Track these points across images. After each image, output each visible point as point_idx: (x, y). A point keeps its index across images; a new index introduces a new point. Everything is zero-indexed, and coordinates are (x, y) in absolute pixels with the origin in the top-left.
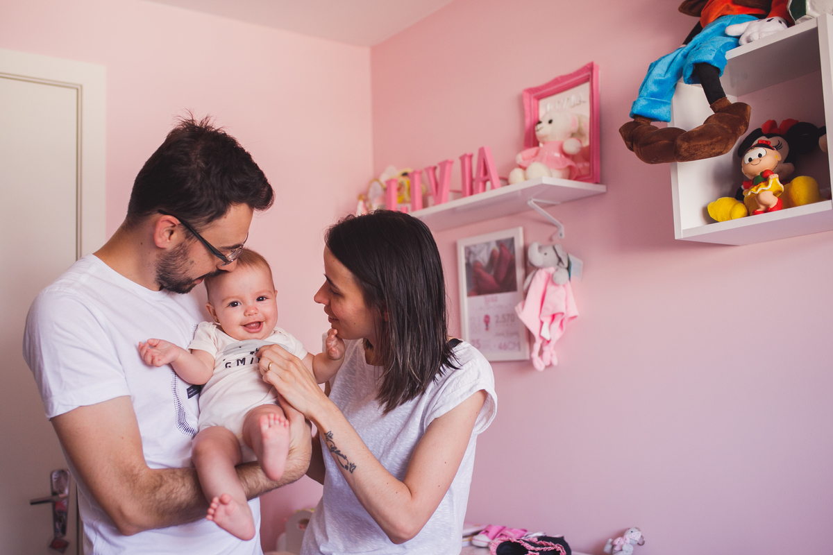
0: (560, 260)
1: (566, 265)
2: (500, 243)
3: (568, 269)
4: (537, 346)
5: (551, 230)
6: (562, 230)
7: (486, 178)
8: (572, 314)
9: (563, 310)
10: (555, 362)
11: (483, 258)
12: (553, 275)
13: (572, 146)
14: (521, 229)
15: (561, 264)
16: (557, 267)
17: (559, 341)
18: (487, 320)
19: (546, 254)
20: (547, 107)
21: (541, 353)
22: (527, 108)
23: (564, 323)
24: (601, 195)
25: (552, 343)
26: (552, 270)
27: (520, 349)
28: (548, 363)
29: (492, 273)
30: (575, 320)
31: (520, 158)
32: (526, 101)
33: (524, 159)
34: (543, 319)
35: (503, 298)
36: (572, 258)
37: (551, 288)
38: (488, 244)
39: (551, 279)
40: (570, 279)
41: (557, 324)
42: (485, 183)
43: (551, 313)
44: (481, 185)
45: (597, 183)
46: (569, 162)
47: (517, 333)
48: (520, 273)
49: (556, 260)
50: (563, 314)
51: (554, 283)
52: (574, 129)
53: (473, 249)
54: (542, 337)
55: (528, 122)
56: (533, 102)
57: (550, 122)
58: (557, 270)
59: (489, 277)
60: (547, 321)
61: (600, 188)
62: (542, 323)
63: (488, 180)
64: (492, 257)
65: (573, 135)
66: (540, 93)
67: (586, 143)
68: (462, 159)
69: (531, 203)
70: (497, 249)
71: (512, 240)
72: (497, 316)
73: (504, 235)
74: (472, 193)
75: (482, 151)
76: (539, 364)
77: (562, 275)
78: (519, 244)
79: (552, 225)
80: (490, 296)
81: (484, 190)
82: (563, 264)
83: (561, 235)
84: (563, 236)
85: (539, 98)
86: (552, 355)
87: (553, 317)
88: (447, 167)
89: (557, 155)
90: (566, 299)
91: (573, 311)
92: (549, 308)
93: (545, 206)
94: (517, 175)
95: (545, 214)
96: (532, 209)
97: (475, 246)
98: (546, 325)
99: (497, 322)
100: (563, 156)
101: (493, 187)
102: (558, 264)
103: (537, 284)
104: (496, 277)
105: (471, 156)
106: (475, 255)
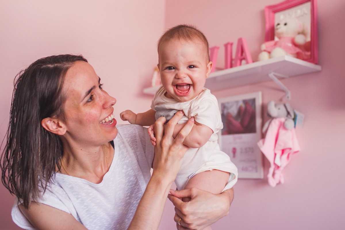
0: (288, 113)
1: (293, 116)
2: (245, 102)
3: (294, 119)
4: (271, 170)
5: (282, 94)
6: (289, 94)
7: (242, 57)
8: (296, 150)
9: (291, 146)
10: (283, 181)
11: (234, 111)
12: (284, 123)
13: (300, 40)
14: (260, 93)
15: (289, 116)
16: (286, 118)
17: (286, 167)
18: (234, 151)
19: (279, 109)
20: (280, 17)
21: (274, 174)
22: (267, 18)
23: (290, 156)
24: (318, 72)
25: (281, 169)
26: (283, 120)
27: (257, 171)
28: (278, 182)
29: (239, 120)
30: (297, 154)
31: (264, 47)
32: (267, 13)
33: (266, 47)
34: (276, 152)
35: (246, 137)
36: (297, 113)
37: (282, 132)
38: (237, 102)
39: (283, 126)
40: (295, 127)
41: (285, 156)
42: (241, 60)
43: (282, 148)
44: (239, 62)
45: (317, 64)
46: (298, 50)
47: (255, 161)
48: (258, 121)
49: (285, 113)
50: (290, 149)
51: (285, 128)
52: (300, 30)
53: (227, 105)
54: (275, 164)
55: (268, 26)
56: (271, 14)
57: (285, 24)
58: (286, 120)
59: (237, 123)
60: (279, 153)
61: (318, 68)
62: (275, 154)
63: (244, 59)
64: (240, 111)
65: (299, 33)
66: (276, 9)
67: (309, 39)
68: (226, 46)
69: (271, 75)
70: (243, 106)
71: (254, 100)
72: (241, 149)
73: (248, 96)
74: (231, 66)
75: (240, 41)
76: (272, 182)
77: (290, 123)
78: (259, 103)
79: (283, 91)
80: (237, 136)
81: (240, 64)
82: (291, 116)
83: (288, 97)
84: (290, 98)
85: (275, 12)
86: (280, 177)
87: (283, 151)
88: (216, 51)
89: (290, 45)
90: (293, 139)
91: (296, 147)
92: (281, 145)
93: (281, 79)
94: (264, 56)
95: (280, 84)
96: (271, 80)
97: (228, 103)
98: (278, 156)
99: (241, 152)
100: (294, 47)
101: (247, 63)
102: (287, 116)
103: (273, 129)
104: (242, 123)
105: (232, 44)
106: (228, 109)
